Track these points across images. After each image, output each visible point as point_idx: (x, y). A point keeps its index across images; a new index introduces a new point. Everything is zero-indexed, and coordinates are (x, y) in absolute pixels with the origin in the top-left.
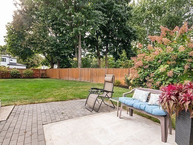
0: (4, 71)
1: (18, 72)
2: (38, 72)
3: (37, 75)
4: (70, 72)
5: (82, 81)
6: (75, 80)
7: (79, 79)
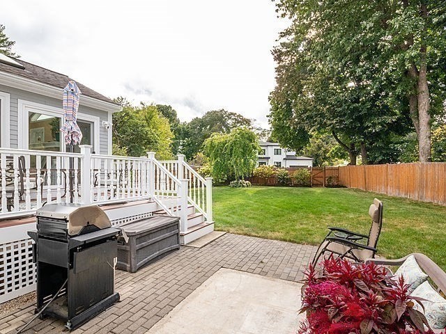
0: (266, 174)
1: (287, 175)
2: (322, 174)
3: (319, 179)
4: (391, 174)
5: (425, 201)
6: (403, 196)
7: (417, 195)
